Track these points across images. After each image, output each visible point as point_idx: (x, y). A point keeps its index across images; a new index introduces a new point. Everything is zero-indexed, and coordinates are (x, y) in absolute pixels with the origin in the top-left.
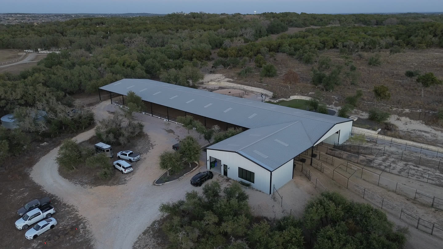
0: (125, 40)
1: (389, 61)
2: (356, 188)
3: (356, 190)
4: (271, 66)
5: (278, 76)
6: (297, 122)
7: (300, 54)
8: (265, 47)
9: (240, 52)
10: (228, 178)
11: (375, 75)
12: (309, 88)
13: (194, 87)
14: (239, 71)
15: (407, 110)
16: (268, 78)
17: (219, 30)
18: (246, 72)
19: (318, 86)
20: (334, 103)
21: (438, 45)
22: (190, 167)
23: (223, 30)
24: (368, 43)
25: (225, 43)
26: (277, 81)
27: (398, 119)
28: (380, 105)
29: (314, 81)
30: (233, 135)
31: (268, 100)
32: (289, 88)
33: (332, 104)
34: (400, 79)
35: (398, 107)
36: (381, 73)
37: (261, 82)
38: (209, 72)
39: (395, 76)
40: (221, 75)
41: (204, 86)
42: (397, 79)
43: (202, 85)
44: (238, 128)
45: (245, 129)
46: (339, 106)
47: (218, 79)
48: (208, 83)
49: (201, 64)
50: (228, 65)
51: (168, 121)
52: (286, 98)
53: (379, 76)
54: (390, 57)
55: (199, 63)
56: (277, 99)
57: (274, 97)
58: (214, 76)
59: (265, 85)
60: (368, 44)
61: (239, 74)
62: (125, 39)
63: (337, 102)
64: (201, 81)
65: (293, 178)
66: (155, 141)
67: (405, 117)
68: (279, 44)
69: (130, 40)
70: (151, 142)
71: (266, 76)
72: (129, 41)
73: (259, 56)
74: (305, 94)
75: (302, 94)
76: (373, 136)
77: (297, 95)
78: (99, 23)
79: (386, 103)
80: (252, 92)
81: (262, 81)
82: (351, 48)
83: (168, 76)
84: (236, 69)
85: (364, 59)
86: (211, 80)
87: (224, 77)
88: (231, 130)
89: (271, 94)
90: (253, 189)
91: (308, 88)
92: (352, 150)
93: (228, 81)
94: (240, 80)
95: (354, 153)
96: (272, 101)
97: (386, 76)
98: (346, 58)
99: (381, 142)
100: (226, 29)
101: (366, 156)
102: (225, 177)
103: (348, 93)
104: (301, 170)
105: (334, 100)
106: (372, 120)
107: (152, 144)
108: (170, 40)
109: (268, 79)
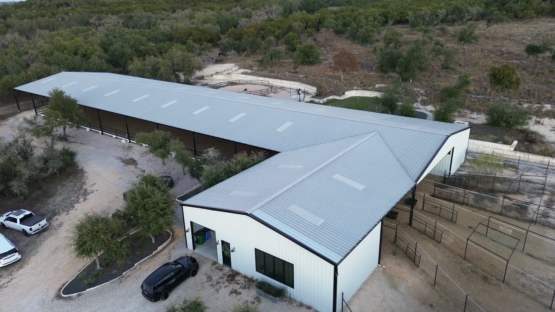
0: (90, 22)
1: (488, 35)
2: (523, 280)
3: (523, 286)
4: (311, 47)
5: (322, 62)
6: (372, 134)
7: (353, 29)
8: (299, 22)
9: (261, 31)
10: (232, 270)
11: (474, 54)
12: (374, 78)
13: (187, 82)
14: (260, 57)
15: (548, 107)
16: (306, 66)
17: (234, 10)
18: (272, 59)
19: (388, 75)
20: (419, 100)
21: (550, 13)
22: (153, 242)
23: (239, 9)
24: (451, 11)
25: (241, 23)
26: (321, 70)
27: (538, 123)
28: (499, 100)
29: (382, 66)
30: (244, 167)
31: (309, 100)
32: (342, 79)
33: (417, 101)
34: (516, 59)
35: (531, 102)
36: (482, 51)
37: (296, 72)
38: (214, 61)
39: (506, 55)
40: (233, 65)
41: (205, 82)
42: (511, 60)
43: (202, 81)
44: (255, 152)
45: (270, 153)
46: (429, 105)
47: (228, 70)
48: (212, 77)
49: (199, 49)
50: (244, 50)
51: (130, 142)
52: (339, 95)
53: (481, 56)
54: (487, 30)
55: (197, 46)
56: (324, 98)
57: (319, 95)
58: (222, 66)
59: (302, 77)
60: (451, 13)
61: (261, 61)
62: (91, 20)
63: (425, 98)
64: (198, 74)
65: (381, 262)
66: (94, 182)
67: (548, 118)
68: (320, 19)
69: (99, 22)
70: (85, 187)
71: (303, 63)
72: (97, 23)
73: (291, 34)
74: (368, 87)
75: (364, 87)
76: (506, 155)
77: (356, 90)
78: (62, 5)
79: (508, 96)
80: (282, 88)
81: (298, 70)
82: (428, 19)
83: (142, 66)
84: (256, 56)
85: (448, 35)
86: (217, 73)
87: (237, 68)
88: (242, 157)
89: (313, 90)
90: (291, 301)
91: (372, 78)
92: (479, 186)
93: (243, 73)
94: (263, 71)
95: (485, 192)
96: (317, 100)
97: (492, 55)
98: (425, 31)
99: (525, 166)
100: (243, 8)
101: (510, 196)
102: (227, 269)
103: (440, 83)
104: (393, 240)
105: (419, 94)
106: (494, 125)
107: (86, 190)
108: (159, 21)
109: (306, 69)
